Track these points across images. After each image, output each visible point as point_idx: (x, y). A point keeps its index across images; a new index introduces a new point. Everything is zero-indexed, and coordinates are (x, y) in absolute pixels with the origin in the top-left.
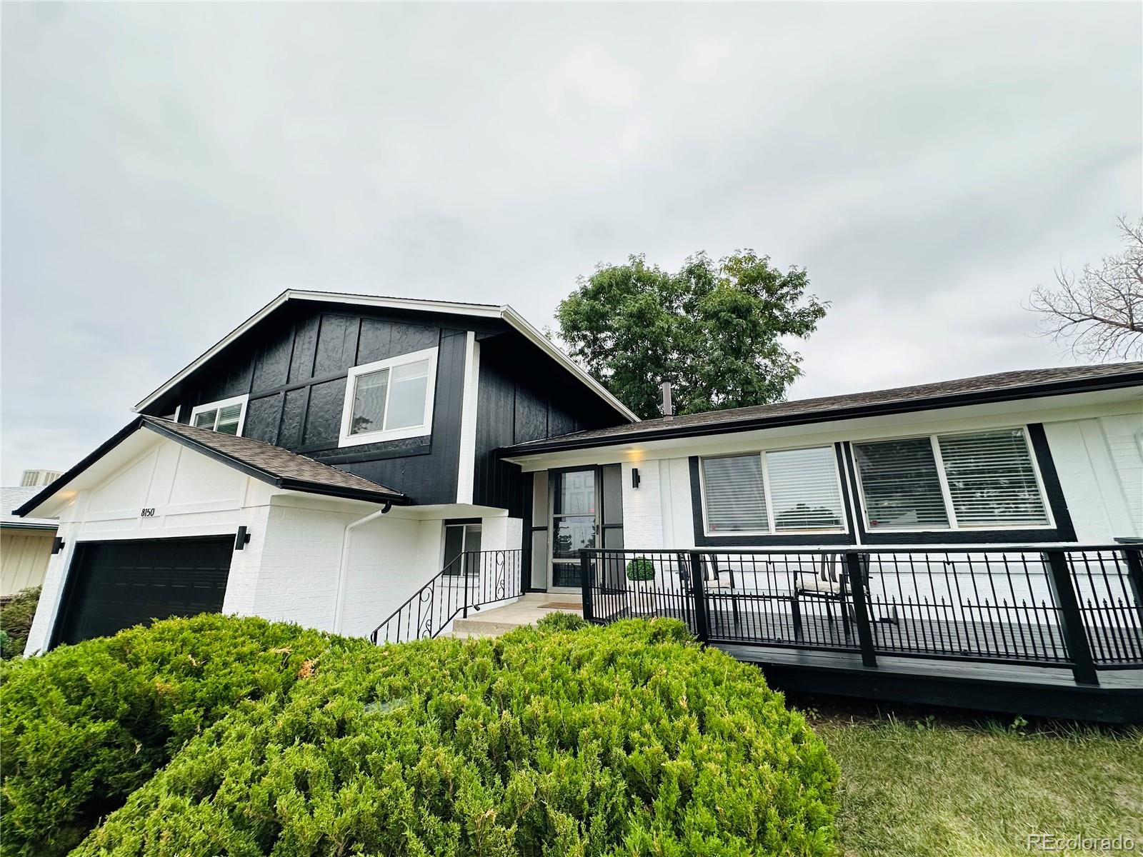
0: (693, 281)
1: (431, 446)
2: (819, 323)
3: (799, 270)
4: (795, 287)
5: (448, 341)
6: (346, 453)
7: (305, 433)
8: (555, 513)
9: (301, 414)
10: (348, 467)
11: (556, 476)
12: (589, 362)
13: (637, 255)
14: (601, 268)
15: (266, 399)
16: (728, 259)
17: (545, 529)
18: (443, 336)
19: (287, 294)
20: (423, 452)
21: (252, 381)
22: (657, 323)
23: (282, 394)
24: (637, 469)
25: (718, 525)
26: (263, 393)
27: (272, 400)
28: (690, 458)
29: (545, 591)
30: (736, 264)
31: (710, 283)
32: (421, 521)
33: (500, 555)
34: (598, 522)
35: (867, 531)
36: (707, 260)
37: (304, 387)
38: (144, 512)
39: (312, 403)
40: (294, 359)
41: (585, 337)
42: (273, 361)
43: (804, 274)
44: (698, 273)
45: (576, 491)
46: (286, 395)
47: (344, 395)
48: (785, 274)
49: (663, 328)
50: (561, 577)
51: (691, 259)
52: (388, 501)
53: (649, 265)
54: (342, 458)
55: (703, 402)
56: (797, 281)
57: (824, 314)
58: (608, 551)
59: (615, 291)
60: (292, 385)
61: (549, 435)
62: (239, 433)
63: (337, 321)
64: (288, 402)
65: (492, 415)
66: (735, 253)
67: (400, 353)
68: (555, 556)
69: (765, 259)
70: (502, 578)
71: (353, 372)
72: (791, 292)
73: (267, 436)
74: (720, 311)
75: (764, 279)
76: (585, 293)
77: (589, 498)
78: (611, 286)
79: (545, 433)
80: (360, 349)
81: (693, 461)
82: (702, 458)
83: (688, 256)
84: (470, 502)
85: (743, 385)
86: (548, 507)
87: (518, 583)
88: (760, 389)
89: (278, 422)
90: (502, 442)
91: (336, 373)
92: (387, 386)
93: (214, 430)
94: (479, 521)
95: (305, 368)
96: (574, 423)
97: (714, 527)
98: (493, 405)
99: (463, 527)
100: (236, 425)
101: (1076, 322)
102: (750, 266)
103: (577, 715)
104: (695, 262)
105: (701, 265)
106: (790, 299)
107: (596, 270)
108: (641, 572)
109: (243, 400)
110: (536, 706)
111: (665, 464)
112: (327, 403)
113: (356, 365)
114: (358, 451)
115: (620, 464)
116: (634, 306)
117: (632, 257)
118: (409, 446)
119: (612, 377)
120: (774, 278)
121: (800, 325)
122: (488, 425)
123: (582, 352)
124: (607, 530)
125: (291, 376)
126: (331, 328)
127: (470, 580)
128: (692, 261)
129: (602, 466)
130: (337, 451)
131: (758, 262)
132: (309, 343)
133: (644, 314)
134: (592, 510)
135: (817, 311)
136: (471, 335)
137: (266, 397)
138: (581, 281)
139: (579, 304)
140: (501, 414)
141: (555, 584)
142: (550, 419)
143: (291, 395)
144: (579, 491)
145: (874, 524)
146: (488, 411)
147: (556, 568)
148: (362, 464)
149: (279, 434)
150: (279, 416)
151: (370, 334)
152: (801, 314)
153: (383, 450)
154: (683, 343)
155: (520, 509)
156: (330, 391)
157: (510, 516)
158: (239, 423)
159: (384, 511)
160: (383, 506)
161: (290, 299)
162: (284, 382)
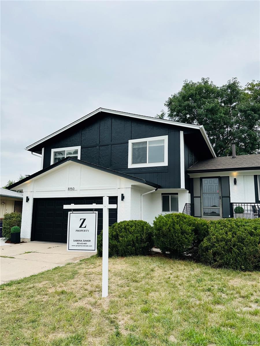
1: (168, 169)
5: (172, 133)
6: (132, 170)
7: (111, 162)
9: (108, 155)
15: (90, 148)
16: (249, 84)
17: (200, 197)
18: (169, 131)
19: (100, 109)
20: (165, 171)
21: (81, 141)
23: (98, 147)
24: (236, 179)
26: (88, 146)
27: (93, 149)
28: (254, 175)
30: (252, 87)
34: (220, 195)
36: (237, 82)
37: (108, 145)
38: (69, 189)
39: (112, 152)
40: (101, 134)
44: (233, 87)
45: (210, 185)
47: (128, 150)
50: (206, 213)
54: (130, 172)
60: (102, 144)
63: (120, 121)
64: (101, 150)
65: (185, 159)
66: (252, 81)
67: (151, 136)
68: (204, 206)
71: (131, 142)
77: (215, 187)
80: (132, 133)
81: (256, 177)
82: (258, 175)
84: (184, 188)
86: (201, 190)
89: (98, 157)
91: (123, 141)
92: (147, 147)
94: (176, 194)
95: (107, 138)
98: (185, 156)
99: (169, 196)
104: (232, 82)
105: (234, 84)
109: (78, 148)
111: (246, 177)
112: (120, 152)
113: (132, 139)
114: (137, 170)
115: (229, 177)
117: (203, 79)
118: (159, 169)
124: (223, 198)
125: (100, 140)
128: (230, 82)
129: (221, 177)
130: (128, 169)
132: (107, 128)
134: (217, 191)
136: (182, 132)
141: (204, 215)
143: (102, 148)
144: (212, 185)
147: (204, 210)
150: (98, 155)
151: (136, 128)
153: (148, 170)
154: (227, 121)
156: (120, 148)
157: (189, 193)
158: (77, 156)
159: (156, 190)
160: (156, 188)
161: (101, 112)
162: (98, 143)
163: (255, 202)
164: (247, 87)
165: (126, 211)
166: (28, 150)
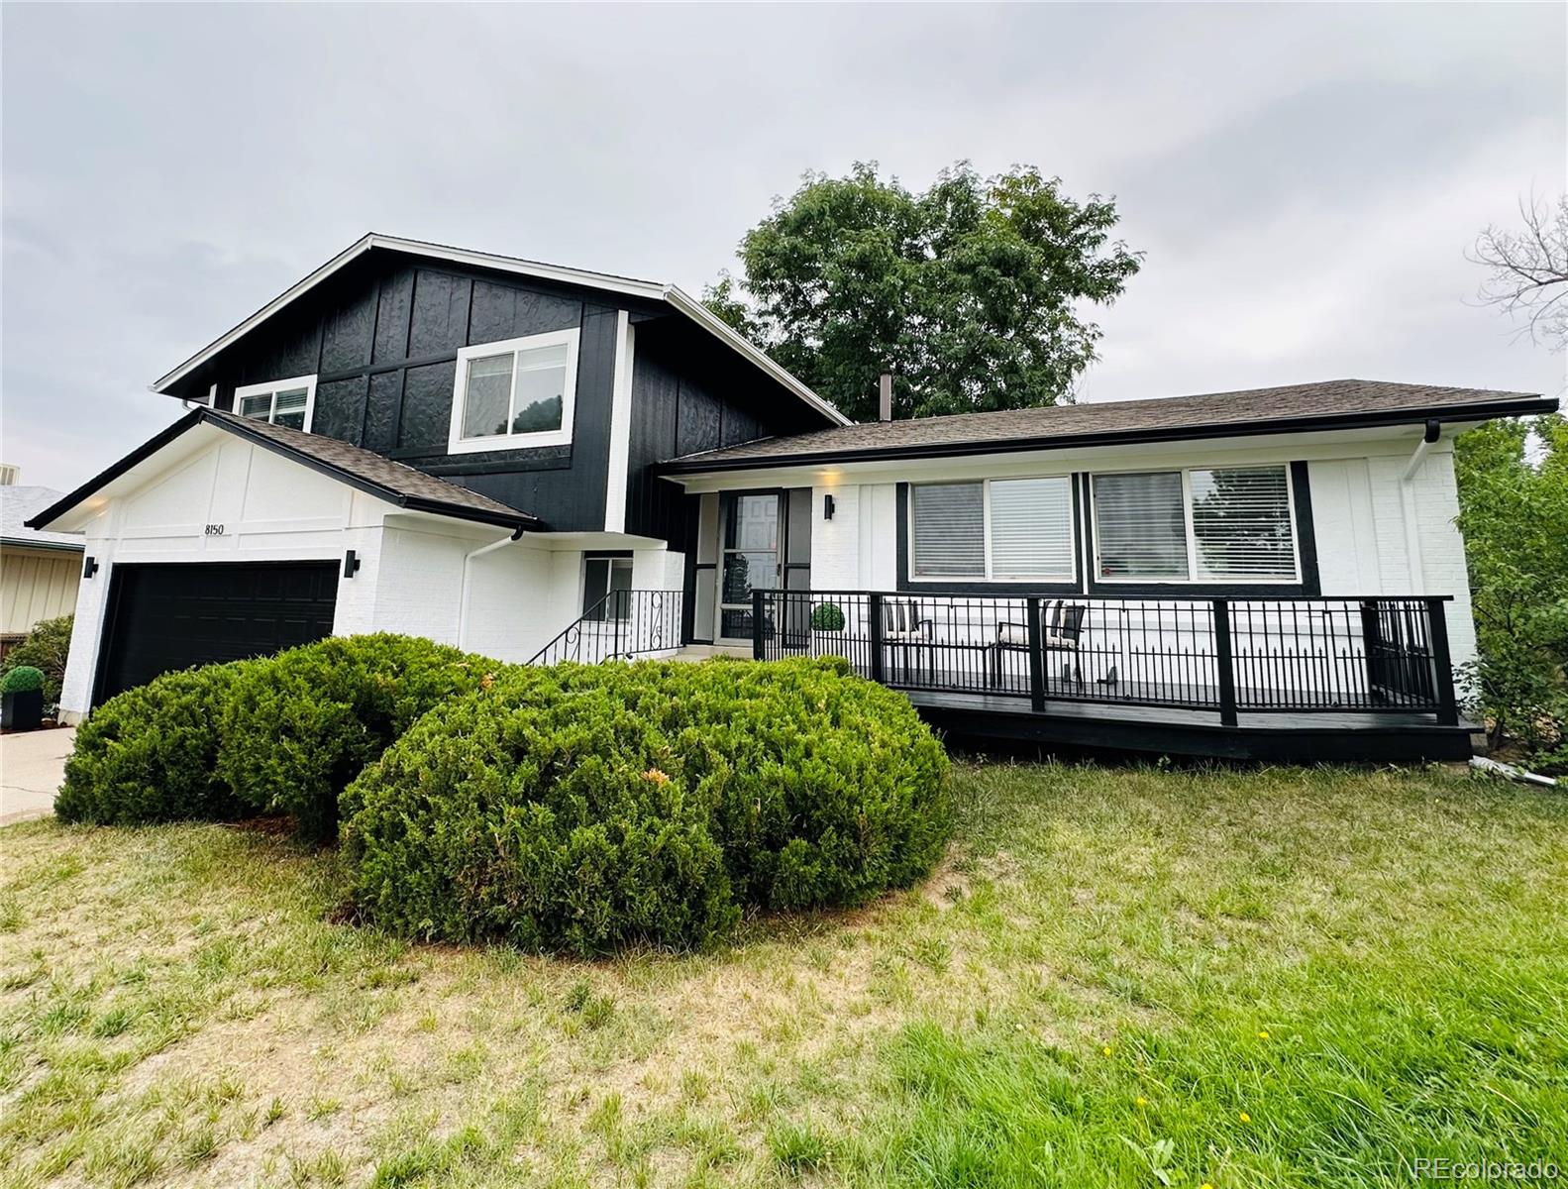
0: (949, 206)
1: (571, 458)
2: (1128, 281)
3: (1104, 202)
4: (1099, 225)
5: (594, 320)
6: (458, 462)
7: (400, 433)
8: (727, 547)
9: (392, 406)
10: (462, 479)
11: (730, 501)
12: (786, 327)
13: (865, 162)
14: (810, 180)
15: (341, 382)
16: (1001, 178)
17: (714, 566)
18: (586, 313)
19: (370, 239)
20: (562, 466)
21: (321, 358)
22: (886, 278)
23: (365, 377)
24: (831, 496)
25: (927, 569)
26: (337, 375)
27: (352, 385)
28: (898, 484)
29: (710, 643)
30: (1012, 187)
31: (973, 213)
32: (553, 552)
33: (657, 596)
34: (780, 560)
35: (1096, 581)
36: (972, 175)
37: (396, 370)
38: (209, 530)
39: (407, 393)
40: (380, 330)
41: (782, 287)
42: (349, 330)
43: (1110, 208)
44: (956, 194)
45: (754, 520)
46: (370, 379)
47: (453, 385)
48: (1083, 208)
49: (894, 285)
50: (731, 627)
51: (947, 173)
52: (519, 526)
53: (883, 179)
54: (453, 468)
55: (947, 397)
56: (1100, 216)
57: (1136, 270)
58: (791, 592)
59: (829, 222)
60: (378, 366)
61: (723, 444)
62: (307, 428)
63: (439, 281)
64: (373, 389)
65: (649, 420)
66: (1011, 170)
67: (528, 333)
68: (725, 601)
69: (1053, 183)
70: (658, 624)
71: (464, 354)
72: (1092, 234)
73: (348, 434)
74: (979, 264)
75: (1048, 215)
76: (784, 222)
77: (770, 529)
78: (822, 213)
79: (717, 442)
80: (473, 322)
81: (902, 488)
82: (912, 484)
83: (943, 167)
84: (623, 532)
85: (1006, 374)
86: (718, 539)
87: (678, 631)
88: (1031, 380)
89: (362, 415)
90: (660, 454)
91: (440, 354)
92: (511, 375)
93: (271, 421)
94: (629, 554)
95: (396, 344)
96: (758, 426)
97: (919, 572)
98: (650, 408)
99: (608, 561)
100: (301, 416)
101: (1540, 284)
102: (1031, 191)
103: (731, 704)
104: (954, 177)
105: (961, 182)
106: (1089, 244)
107: (802, 182)
108: (827, 621)
109: (310, 382)
110: (699, 696)
111: (867, 492)
112: (429, 394)
113: (468, 345)
114: (475, 461)
115: (811, 488)
116: (854, 250)
117: (858, 166)
118: (542, 458)
119: (821, 350)
120: (1064, 213)
121: (1102, 284)
122: (644, 434)
123: (776, 310)
124: (791, 571)
125: (376, 353)
126: (431, 289)
127: (621, 627)
128: (948, 176)
129: (788, 490)
130: (446, 458)
131: (1043, 186)
132: (401, 308)
133: (868, 263)
134: (774, 545)
135: (1126, 264)
136: (623, 316)
137: (342, 380)
138: (779, 204)
139: (773, 239)
140: (660, 418)
141: (724, 635)
142: (724, 423)
143: (379, 380)
144: (758, 520)
145: (1106, 573)
146: (644, 414)
147: (726, 615)
148: (480, 477)
149: (364, 432)
150: (362, 407)
151: (486, 304)
152: (1103, 267)
153: (509, 461)
155: (682, 540)
156: (432, 377)
157: (668, 549)
158: (304, 413)
159: (515, 538)
160: (514, 531)
161: (373, 247)
162: (367, 360)
163: (894, 590)
164: (991, 189)
165: (360, 618)
166: (162, 392)
